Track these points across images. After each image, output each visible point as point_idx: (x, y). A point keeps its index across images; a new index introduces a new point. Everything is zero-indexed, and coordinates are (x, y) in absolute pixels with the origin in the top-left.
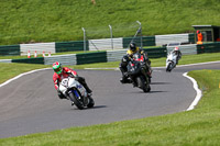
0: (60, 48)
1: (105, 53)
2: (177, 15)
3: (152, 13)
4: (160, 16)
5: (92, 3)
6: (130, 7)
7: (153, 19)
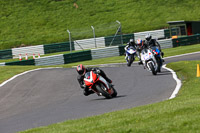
0: (48, 50)
1: (89, 52)
2: (152, 13)
3: (130, 13)
5: (74, 8)
6: (110, 8)
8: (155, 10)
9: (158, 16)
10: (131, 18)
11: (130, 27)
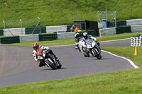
1: (18, 37)
2: (59, 13)
3: (44, 12)
4: (49, 14)
5: (5, 6)
7: (44, 16)
8: (61, 11)
11: (43, 22)
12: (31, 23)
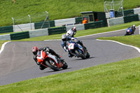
1: (28, 32)
2: (67, 6)
3: (51, 6)
5: (13, 2)
6: (37, 3)
8: (69, 4)
9: (71, 8)
10: (52, 10)
11: (52, 16)
12: (39, 17)
